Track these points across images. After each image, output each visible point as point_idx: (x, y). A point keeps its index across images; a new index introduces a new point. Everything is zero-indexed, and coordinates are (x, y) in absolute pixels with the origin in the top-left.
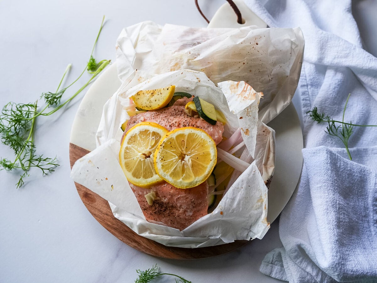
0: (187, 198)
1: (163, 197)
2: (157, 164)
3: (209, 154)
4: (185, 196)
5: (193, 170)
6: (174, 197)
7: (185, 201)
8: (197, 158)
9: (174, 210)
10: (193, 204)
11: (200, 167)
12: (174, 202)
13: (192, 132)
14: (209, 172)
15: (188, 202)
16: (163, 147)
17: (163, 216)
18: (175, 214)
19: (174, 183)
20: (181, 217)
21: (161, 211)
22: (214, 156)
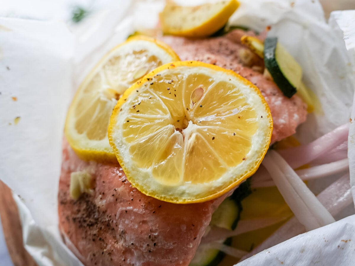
0: (144, 222)
1: (100, 194)
2: (121, 112)
3: (247, 143)
4: (142, 215)
5: (189, 160)
6: (118, 204)
7: (136, 226)
8: (213, 138)
9: (108, 235)
10: (152, 244)
11: (210, 163)
12: (116, 215)
13: (231, 82)
14: (225, 184)
15: (142, 232)
16: (152, 84)
17: (83, 235)
18: (107, 244)
19: (130, 170)
20: (115, 258)
21: (85, 221)
22: (257, 152)
